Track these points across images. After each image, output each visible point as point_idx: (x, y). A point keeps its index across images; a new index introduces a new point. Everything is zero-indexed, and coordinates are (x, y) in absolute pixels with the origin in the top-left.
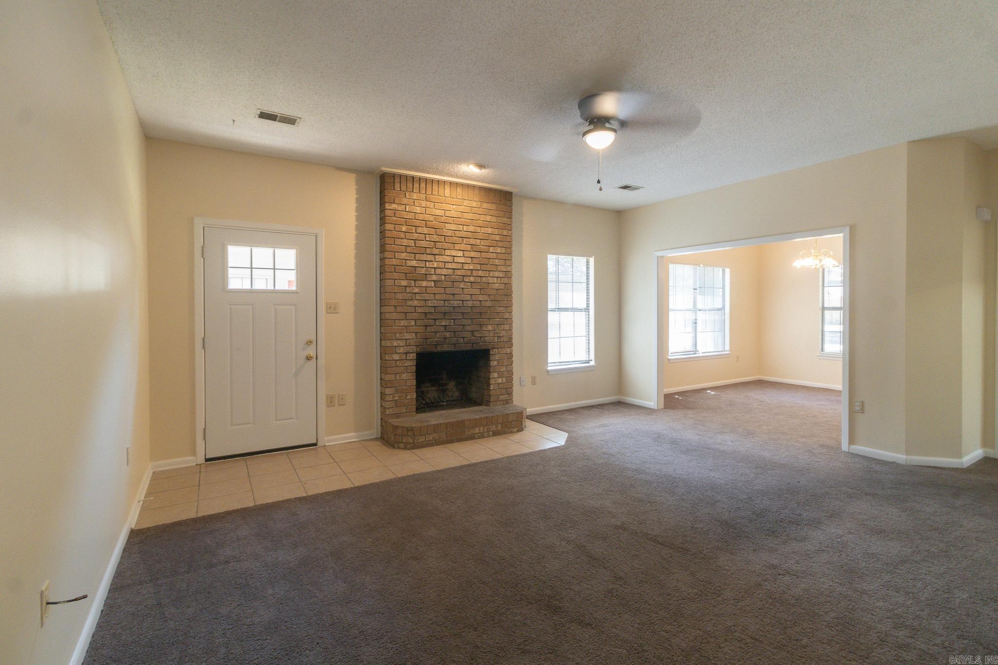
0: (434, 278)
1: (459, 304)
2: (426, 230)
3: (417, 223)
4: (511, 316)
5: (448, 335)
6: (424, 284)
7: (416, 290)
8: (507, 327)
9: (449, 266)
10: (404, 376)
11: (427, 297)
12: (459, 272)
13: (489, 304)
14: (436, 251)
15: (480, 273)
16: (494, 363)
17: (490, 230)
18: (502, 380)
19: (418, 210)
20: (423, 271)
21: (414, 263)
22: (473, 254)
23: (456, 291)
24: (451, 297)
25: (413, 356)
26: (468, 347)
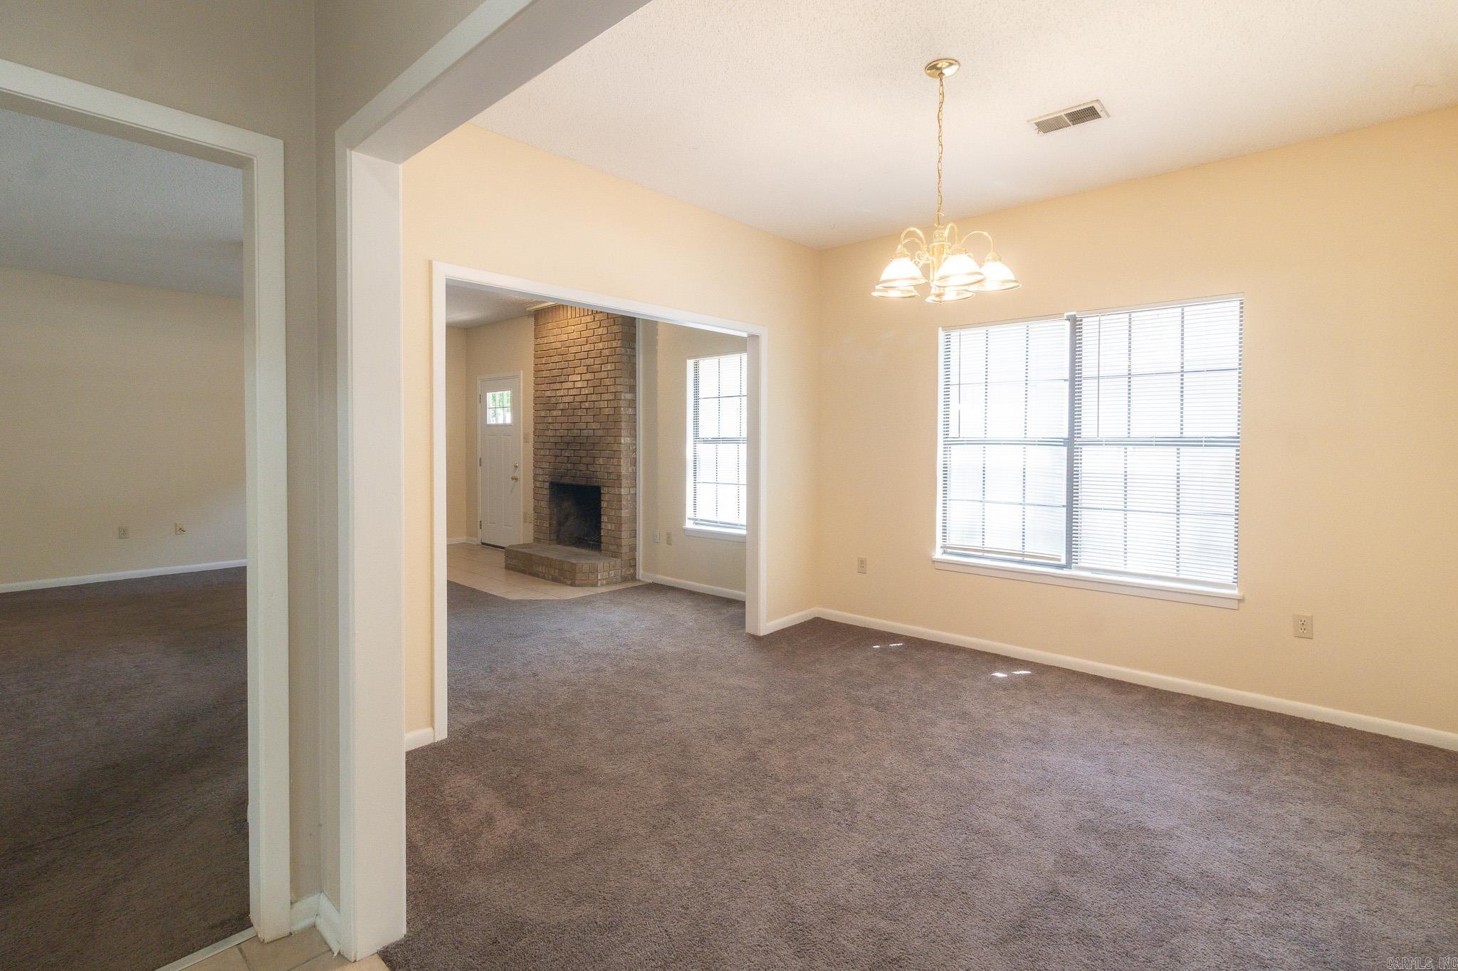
0: (561, 406)
1: (577, 433)
2: (556, 359)
3: (552, 352)
4: (619, 447)
5: (569, 465)
6: (555, 413)
7: (550, 420)
8: (615, 460)
9: (572, 392)
10: (542, 503)
11: (557, 426)
12: (578, 399)
13: (600, 433)
14: (563, 378)
15: (594, 397)
16: (604, 504)
17: (601, 345)
18: (611, 526)
19: (552, 339)
20: (553, 400)
21: (548, 393)
22: (588, 376)
23: (576, 419)
24: (572, 425)
25: (547, 485)
26: (583, 483)
